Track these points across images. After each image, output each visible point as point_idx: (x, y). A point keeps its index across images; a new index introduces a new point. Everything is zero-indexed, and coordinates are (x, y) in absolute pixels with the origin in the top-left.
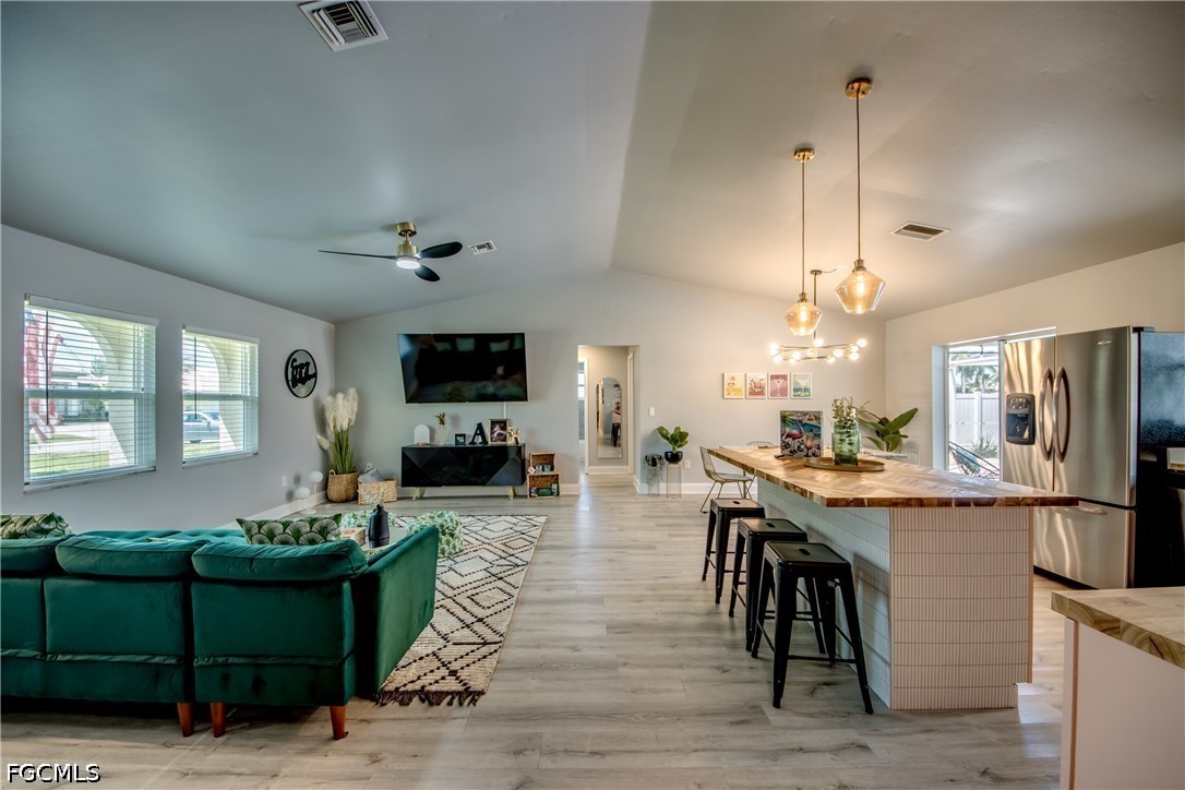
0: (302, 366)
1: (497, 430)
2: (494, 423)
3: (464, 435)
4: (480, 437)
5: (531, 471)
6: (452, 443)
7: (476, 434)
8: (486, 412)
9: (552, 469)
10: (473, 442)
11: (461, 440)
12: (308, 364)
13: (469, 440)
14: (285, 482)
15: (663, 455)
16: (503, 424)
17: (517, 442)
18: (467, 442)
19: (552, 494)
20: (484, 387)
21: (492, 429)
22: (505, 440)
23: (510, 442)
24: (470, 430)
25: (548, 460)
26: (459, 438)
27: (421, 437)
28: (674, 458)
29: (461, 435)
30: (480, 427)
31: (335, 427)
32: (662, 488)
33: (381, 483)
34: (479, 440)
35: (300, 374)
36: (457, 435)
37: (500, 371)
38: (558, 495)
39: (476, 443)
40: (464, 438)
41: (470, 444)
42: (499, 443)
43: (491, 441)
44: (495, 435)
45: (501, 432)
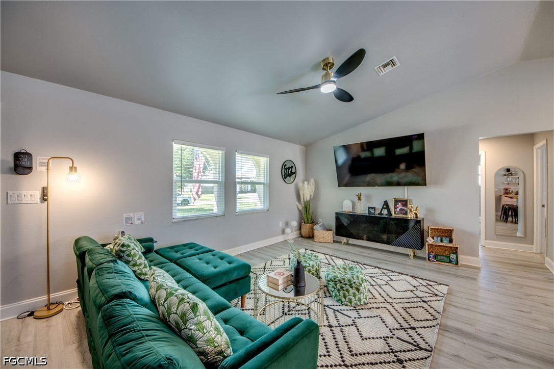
0: (289, 168)
1: (400, 206)
2: (397, 201)
3: (374, 208)
4: (386, 210)
5: (430, 240)
6: (366, 213)
7: (383, 208)
8: (392, 194)
9: (451, 241)
10: (381, 213)
11: (372, 211)
12: (292, 167)
13: (378, 212)
14: (281, 225)
16: (405, 202)
17: (417, 217)
19: (450, 262)
20: (392, 177)
21: (395, 205)
22: (406, 213)
23: (411, 216)
24: (378, 205)
25: (447, 234)
26: (371, 210)
27: (347, 207)
29: (372, 208)
30: (386, 203)
31: (304, 199)
33: (325, 232)
34: (385, 212)
35: (288, 172)
36: (369, 208)
37: (403, 166)
38: (457, 264)
39: (383, 214)
40: (375, 210)
41: (379, 214)
42: (401, 216)
43: (395, 213)
44: (398, 210)
45: (403, 208)
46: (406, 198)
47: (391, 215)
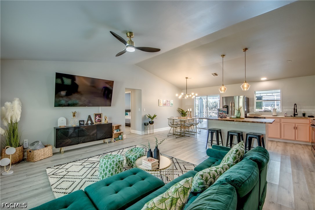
1: (97, 118)
2: (96, 115)
3: (84, 121)
5: (115, 132)
6: (77, 125)
7: (88, 120)
8: (91, 111)
9: (120, 131)
11: (82, 123)
13: (85, 123)
15: (149, 122)
16: (100, 115)
18: (85, 124)
21: (95, 117)
22: (101, 121)
24: (85, 119)
27: (62, 123)
28: (152, 123)
29: (82, 121)
30: (90, 117)
32: (149, 132)
34: (89, 122)
36: (80, 121)
38: (122, 139)
39: (88, 124)
40: (84, 122)
41: (86, 124)
42: (98, 123)
43: (95, 122)
44: (97, 120)
45: (99, 118)
46: (100, 113)
47: (93, 123)
